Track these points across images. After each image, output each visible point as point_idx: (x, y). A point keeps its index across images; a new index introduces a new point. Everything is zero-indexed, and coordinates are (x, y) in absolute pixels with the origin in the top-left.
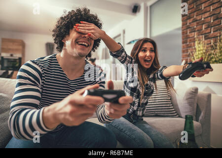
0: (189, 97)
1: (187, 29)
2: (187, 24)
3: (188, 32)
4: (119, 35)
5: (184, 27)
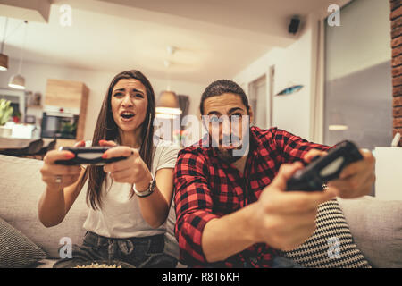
5: (396, 59)
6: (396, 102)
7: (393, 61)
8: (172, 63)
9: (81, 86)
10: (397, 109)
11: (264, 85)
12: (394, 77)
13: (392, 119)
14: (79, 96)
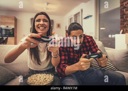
0: (125, 55)
1: (124, 8)
2: (123, 5)
3: (125, 10)
4: (79, 13)
5: (121, 7)
6: (121, 20)
7: (120, 7)
8: (47, 9)
9: (14, 18)
10: (122, 22)
11: (79, 15)
12: (121, 12)
13: (120, 26)
14: (13, 21)
